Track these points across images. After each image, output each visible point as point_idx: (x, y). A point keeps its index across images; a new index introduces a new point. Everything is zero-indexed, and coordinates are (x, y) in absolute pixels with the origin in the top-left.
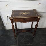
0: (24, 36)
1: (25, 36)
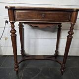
0: (40, 70)
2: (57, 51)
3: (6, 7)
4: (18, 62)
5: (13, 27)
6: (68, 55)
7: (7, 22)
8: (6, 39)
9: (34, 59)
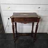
1: (25, 40)
8: (8, 26)
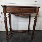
0: (20, 39)
2: (29, 28)
3: (2, 6)
4: (8, 34)
5: (5, 16)
6: (35, 30)
7: (2, 13)
8: (1, 22)
9: (17, 33)
